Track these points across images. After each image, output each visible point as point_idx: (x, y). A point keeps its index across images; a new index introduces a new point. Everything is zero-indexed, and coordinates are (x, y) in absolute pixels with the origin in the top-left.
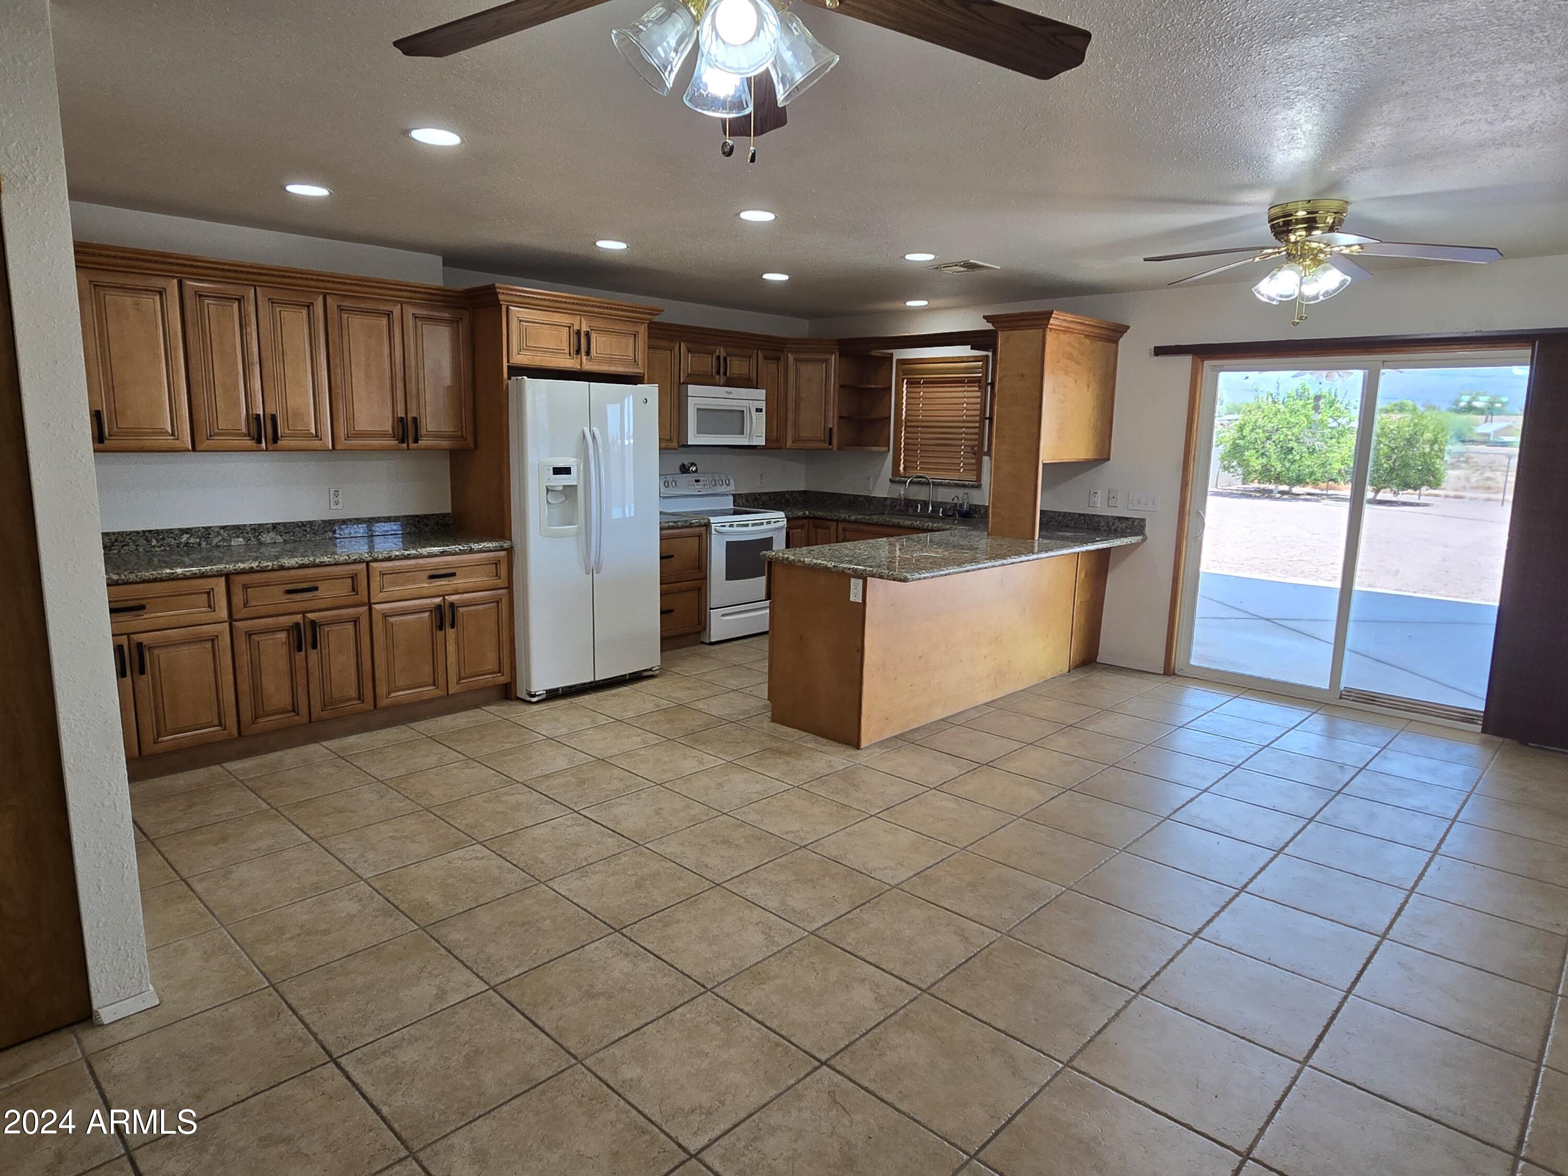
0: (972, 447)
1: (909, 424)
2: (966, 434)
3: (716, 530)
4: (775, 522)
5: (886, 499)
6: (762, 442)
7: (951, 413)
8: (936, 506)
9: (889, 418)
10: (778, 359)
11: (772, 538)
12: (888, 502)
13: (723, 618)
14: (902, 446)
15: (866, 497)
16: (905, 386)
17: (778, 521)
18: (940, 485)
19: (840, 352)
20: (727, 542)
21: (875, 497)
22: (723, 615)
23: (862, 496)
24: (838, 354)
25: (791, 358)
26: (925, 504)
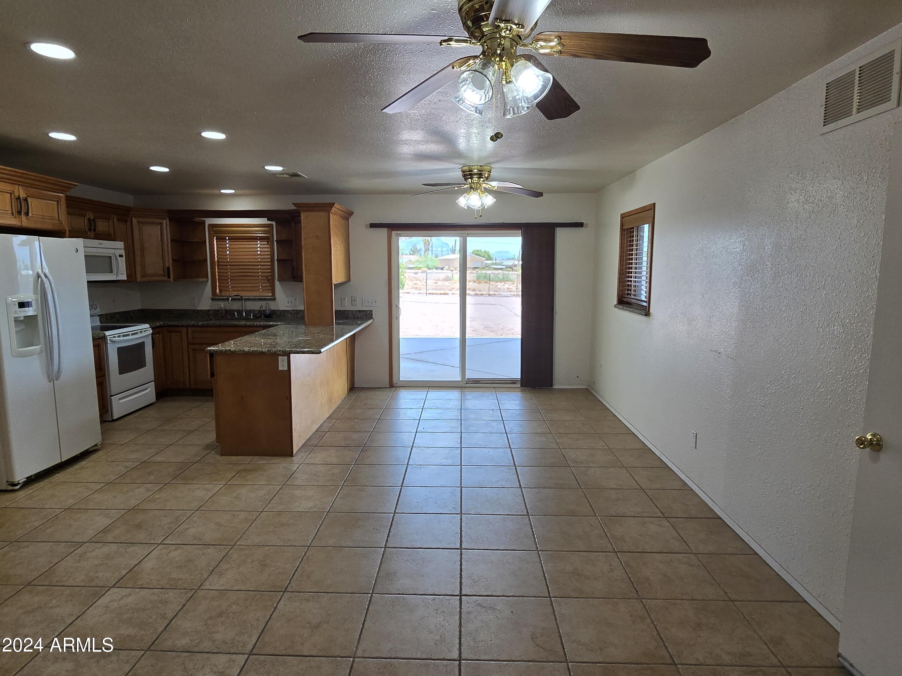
0: (267, 277)
1: (220, 264)
2: (261, 269)
3: (110, 340)
4: (145, 331)
5: (209, 310)
6: (124, 277)
7: (250, 257)
8: (248, 312)
9: (206, 260)
10: (126, 221)
11: (144, 342)
12: (211, 312)
13: (121, 401)
14: (217, 277)
15: (194, 311)
16: (215, 241)
17: (147, 330)
18: (249, 299)
19: (169, 218)
20: (118, 348)
21: (200, 310)
22: (120, 399)
23: (190, 310)
24: (168, 219)
25: (134, 220)
26: (240, 312)
